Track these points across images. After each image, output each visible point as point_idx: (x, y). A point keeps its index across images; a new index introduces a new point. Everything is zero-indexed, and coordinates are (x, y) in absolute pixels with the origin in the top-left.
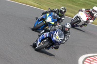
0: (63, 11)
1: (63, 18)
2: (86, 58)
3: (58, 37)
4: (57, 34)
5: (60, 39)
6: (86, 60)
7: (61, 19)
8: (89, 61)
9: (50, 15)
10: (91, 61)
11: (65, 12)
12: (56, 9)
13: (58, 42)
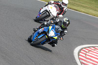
0: (67, 23)
1: (66, 31)
2: (82, 49)
6: (82, 51)
8: (85, 52)
9: (53, 28)
10: (86, 52)
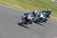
0: (50, 11)
3: (30, 17)
4: (30, 16)
5: (31, 18)
7: (49, 15)
9: (42, 13)
11: (51, 11)
12: (46, 10)
13: (30, 20)
